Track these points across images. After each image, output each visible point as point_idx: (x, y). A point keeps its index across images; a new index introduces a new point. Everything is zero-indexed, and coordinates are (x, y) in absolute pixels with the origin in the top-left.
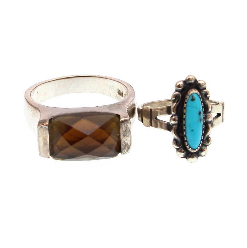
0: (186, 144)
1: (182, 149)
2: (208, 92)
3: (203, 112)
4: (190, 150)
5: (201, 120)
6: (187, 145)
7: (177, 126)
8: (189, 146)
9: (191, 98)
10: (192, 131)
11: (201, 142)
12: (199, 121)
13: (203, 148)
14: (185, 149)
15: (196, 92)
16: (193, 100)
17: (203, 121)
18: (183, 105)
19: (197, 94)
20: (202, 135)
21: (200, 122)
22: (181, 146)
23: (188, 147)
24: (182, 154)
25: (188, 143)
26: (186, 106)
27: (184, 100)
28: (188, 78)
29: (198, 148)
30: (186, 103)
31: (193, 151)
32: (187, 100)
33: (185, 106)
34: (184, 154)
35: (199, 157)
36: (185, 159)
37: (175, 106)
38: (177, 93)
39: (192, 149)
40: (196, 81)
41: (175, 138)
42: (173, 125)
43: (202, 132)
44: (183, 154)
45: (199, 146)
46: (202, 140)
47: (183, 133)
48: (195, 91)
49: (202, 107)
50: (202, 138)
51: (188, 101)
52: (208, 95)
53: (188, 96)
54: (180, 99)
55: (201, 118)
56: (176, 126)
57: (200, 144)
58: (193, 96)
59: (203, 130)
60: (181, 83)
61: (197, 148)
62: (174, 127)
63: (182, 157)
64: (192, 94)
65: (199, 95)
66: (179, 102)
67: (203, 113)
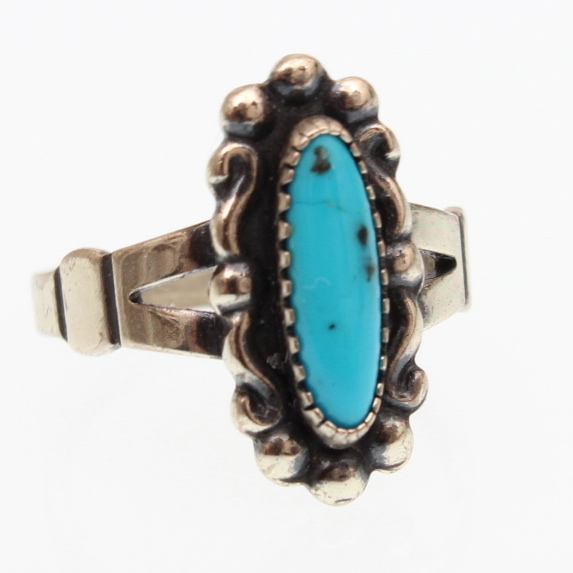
0: (307, 403)
1: (285, 438)
2: (388, 136)
3: (376, 230)
4: (326, 430)
5: (369, 270)
6: (311, 408)
7: (251, 316)
8: (323, 410)
9: (310, 159)
10: (332, 327)
11: (380, 385)
12: (364, 275)
13: (391, 423)
14: (303, 433)
15: (335, 128)
16: (322, 167)
17: (381, 279)
18: (275, 201)
19: (338, 138)
20: (382, 353)
21: (369, 279)
22: (277, 422)
23: (314, 416)
24: (287, 465)
25: (315, 396)
26: (290, 203)
27: (277, 176)
28: (282, 68)
29: (367, 420)
30: (286, 189)
31: (342, 438)
32: (291, 171)
33: (282, 206)
34: (297, 460)
35: (375, 474)
36: (300, 488)
37: (231, 212)
38: (233, 147)
39: (339, 425)
40: (324, 82)
41: (246, 380)
42: (228, 312)
43: (382, 335)
44: (292, 458)
45: (371, 409)
46: (382, 376)
47: (285, 347)
48: (328, 123)
49: (367, 206)
50: (384, 368)
51: (294, 177)
52: (388, 150)
53: (296, 154)
54: (255, 174)
55: (370, 259)
56: (246, 316)
57: (376, 396)
58: (318, 152)
59: (383, 325)
60: (251, 98)
61: (363, 421)
62: (236, 319)
63: (289, 475)
64: (312, 141)
65: (348, 146)
66: (249, 192)
67: (378, 240)
